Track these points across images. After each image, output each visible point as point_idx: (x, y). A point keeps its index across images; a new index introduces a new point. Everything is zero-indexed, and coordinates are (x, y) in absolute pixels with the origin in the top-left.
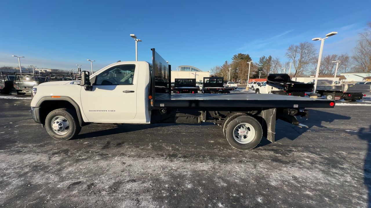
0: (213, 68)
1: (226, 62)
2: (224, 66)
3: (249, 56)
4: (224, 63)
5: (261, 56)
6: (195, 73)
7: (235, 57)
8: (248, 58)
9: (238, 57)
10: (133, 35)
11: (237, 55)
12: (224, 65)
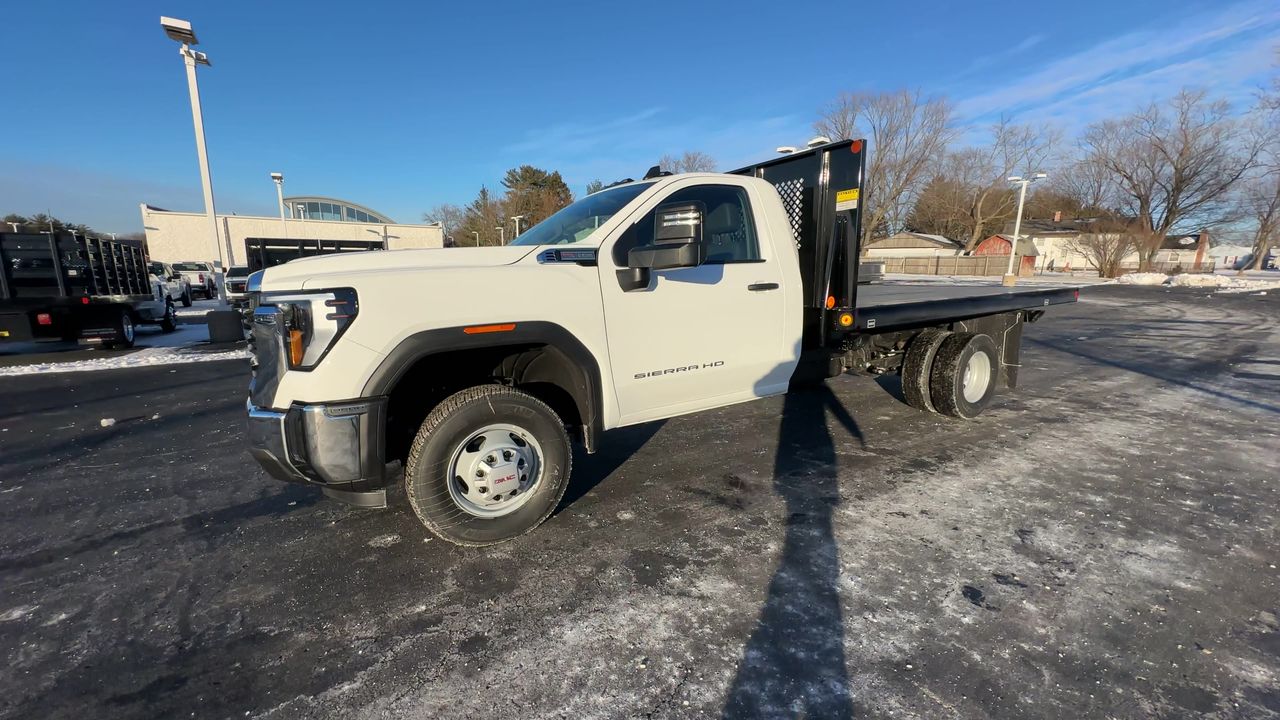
0: (430, 213)
1: (484, 192)
2: (477, 205)
3: (560, 178)
4: (476, 196)
5: (591, 181)
6: (382, 228)
7: (513, 180)
8: (556, 184)
9: (524, 178)
10: (185, 25)
11: (518, 170)
12: (477, 202)
